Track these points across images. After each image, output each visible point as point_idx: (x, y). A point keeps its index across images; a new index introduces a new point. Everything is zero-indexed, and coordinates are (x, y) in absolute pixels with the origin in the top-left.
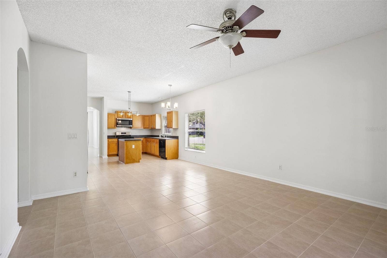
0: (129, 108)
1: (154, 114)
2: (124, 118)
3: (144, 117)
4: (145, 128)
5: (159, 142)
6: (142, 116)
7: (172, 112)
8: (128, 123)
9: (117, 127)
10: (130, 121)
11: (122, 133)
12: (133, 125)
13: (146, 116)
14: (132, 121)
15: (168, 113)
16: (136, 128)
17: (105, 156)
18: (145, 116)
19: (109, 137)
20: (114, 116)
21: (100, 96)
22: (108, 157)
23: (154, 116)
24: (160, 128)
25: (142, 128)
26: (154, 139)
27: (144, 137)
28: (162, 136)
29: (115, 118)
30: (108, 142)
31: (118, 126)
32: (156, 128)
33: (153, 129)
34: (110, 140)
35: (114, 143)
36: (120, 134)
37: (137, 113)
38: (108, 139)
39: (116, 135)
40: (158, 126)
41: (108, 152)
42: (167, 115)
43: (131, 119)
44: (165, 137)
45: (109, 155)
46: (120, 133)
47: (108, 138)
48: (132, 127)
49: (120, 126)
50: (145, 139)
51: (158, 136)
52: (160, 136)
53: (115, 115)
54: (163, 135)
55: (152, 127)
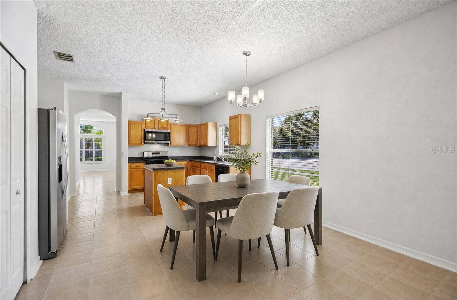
0: (162, 109)
1: (204, 122)
2: (157, 129)
3: (188, 128)
4: (189, 145)
5: (216, 170)
6: (186, 125)
7: (240, 115)
8: (163, 136)
9: (145, 143)
10: (165, 133)
11: (153, 154)
12: (171, 140)
13: (193, 126)
14: (169, 133)
15: (231, 118)
16: (176, 146)
17: (125, 193)
18: (190, 127)
19: (131, 160)
20: (140, 126)
21: (116, 91)
22: (129, 193)
23: (206, 125)
24: (215, 146)
25: (186, 145)
26: (205, 164)
27: (189, 160)
28: (219, 159)
29: (142, 129)
30: (130, 168)
31: (146, 141)
32: (209, 146)
33: (203, 146)
34: (134, 165)
35: (139, 171)
36: (151, 155)
37: (177, 118)
38: (129, 164)
39: (144, 157)
40: (211, 143)
41: (130, 185)
42: (230, 121)
43: (169, 131)
44: (225, 160)
45: (130, 191)
46: (151, 153)
47: (129, 162)
48: (169, 143)
49: (150, 141)
50: (190, 163)
51: (212, 159)
52: (215, 158)
53: (142, 125)
54: (219, 156)
55: (202, 143)
